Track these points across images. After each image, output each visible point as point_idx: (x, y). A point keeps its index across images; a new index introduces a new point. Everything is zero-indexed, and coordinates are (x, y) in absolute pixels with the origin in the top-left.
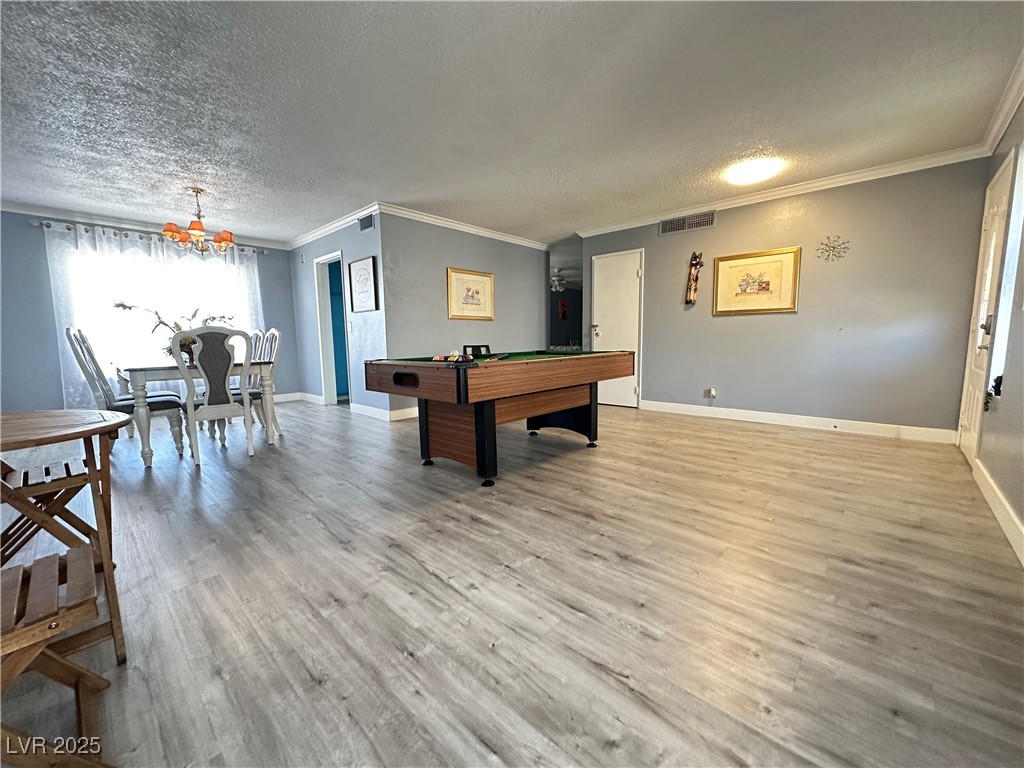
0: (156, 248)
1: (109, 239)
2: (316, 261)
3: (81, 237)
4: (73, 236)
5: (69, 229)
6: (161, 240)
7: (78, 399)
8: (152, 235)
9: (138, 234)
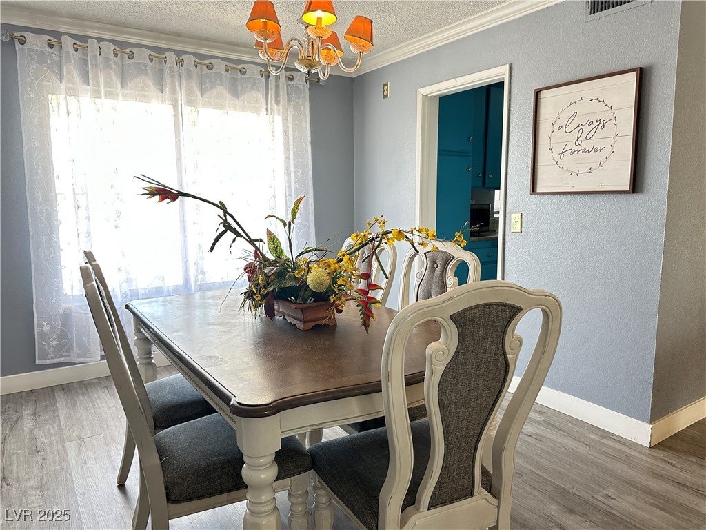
0: (172, 76)
1: (107, 60)
2: (424, 91)
3: (69, 61)
4: (56, 58)
5: (51, 46)
6: (180, 63)
7: (55, 343)
8: (167, 54)
9: (148, 52)
